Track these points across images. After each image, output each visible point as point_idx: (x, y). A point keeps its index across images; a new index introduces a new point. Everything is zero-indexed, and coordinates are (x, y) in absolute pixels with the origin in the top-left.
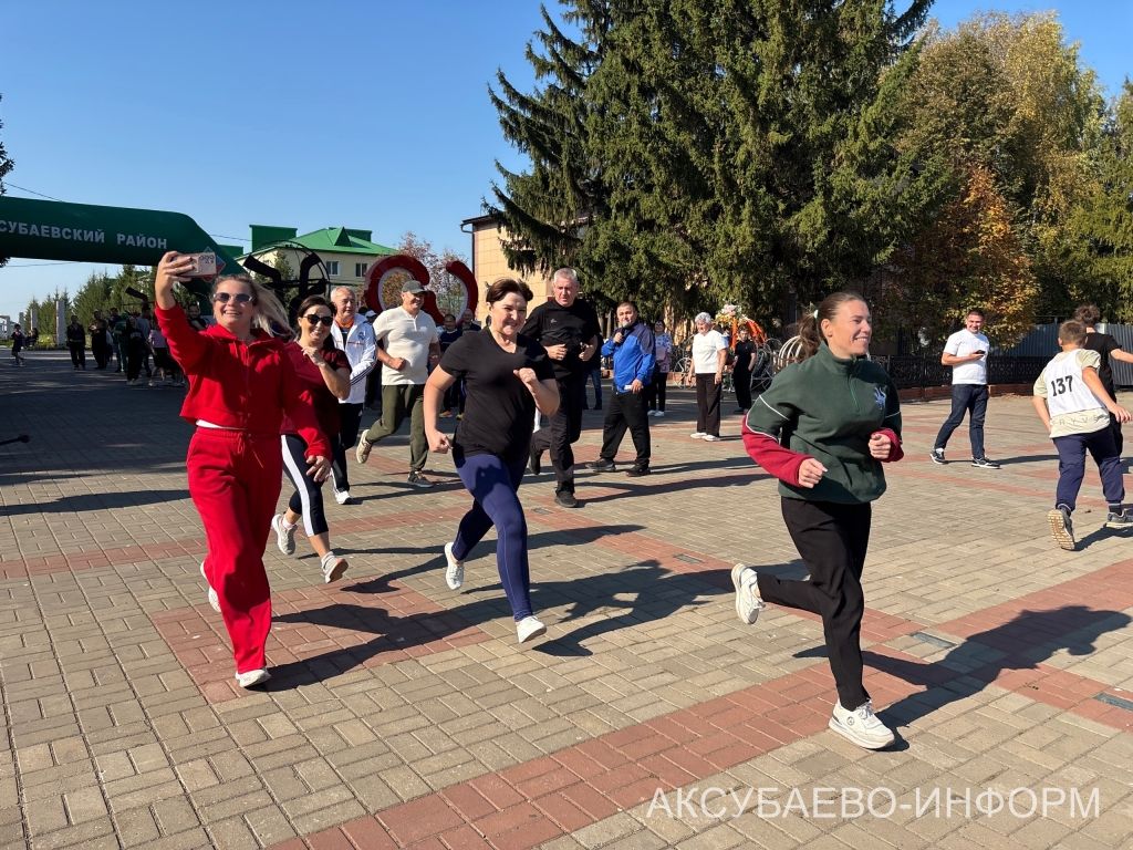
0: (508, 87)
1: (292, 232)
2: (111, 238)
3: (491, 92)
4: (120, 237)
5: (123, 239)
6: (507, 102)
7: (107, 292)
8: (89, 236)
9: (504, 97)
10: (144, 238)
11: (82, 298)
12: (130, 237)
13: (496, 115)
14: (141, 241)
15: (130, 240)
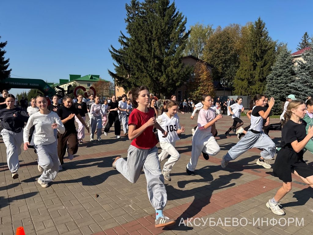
0: (113, 49)
1: (79, 76)
2: (29, 84)
3: (109, 50)
4: (30, 84)
6: (113, 52)
8: (25, 84)
9: (112, 51)
13: (110, 54)
14: (34, 85)
15: (32, 85)
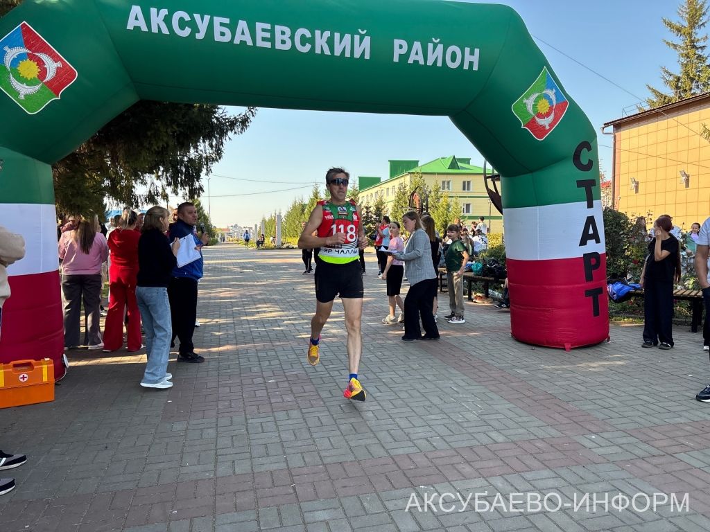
1: (415, 163)
2: (382, 49)
5: (404, 51)
7: (303, 210)
8: (343, 45)
10: (440, 47)
11: (289, 215)
12: (417, 45)
15: (416, 53)
